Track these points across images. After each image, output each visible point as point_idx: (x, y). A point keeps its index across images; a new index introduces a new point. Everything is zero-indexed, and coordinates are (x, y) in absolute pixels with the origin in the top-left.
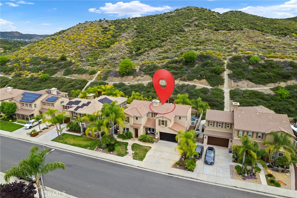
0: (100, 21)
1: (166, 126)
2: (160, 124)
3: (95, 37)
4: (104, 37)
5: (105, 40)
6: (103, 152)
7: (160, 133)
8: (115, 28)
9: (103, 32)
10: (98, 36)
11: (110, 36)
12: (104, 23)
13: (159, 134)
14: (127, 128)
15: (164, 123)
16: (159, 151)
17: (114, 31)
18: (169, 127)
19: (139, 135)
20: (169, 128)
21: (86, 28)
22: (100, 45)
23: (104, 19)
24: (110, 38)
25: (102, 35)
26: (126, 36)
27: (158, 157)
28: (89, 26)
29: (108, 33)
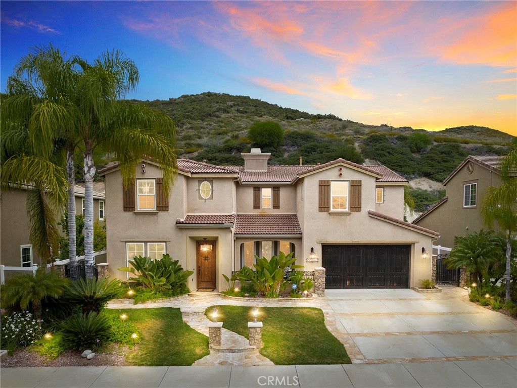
1: (357, 207)
2: (328, 203)
7: (325, 248)
18: (372, 210)
20: (374, 216)
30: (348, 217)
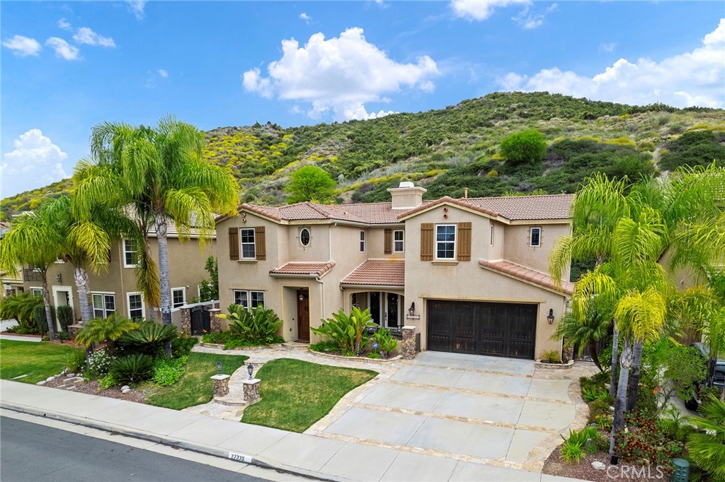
0: (257, 126)
1: (466, 256)
2: (431, 251)
3: (235, 154)
4: (262, 156)
5: (264, 160)
6: (84, 391)
7: (431, 303)
8: (294, 139)
9: (261, 145)
10: (246, 153)
11: (279, 153)
12: (267, 131)
13: (421, 309)
14: (254, 295)
15: (455, 242)
16: (424, 387)
17: (291, 143)
18: (482, 259)
19: (314, 322)
20: (485, 267)
21: (216, 139)
22: (246, 170)
23: (269, 123)
24: (279, 157)
25: (257, 152)
26: (322, 151)
27: (418, 414)
28: (226, 134)
29: (275, 147)
30: (455, 268)
